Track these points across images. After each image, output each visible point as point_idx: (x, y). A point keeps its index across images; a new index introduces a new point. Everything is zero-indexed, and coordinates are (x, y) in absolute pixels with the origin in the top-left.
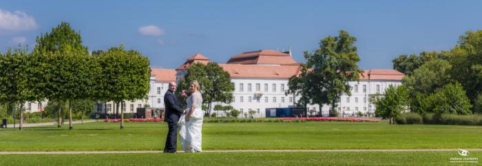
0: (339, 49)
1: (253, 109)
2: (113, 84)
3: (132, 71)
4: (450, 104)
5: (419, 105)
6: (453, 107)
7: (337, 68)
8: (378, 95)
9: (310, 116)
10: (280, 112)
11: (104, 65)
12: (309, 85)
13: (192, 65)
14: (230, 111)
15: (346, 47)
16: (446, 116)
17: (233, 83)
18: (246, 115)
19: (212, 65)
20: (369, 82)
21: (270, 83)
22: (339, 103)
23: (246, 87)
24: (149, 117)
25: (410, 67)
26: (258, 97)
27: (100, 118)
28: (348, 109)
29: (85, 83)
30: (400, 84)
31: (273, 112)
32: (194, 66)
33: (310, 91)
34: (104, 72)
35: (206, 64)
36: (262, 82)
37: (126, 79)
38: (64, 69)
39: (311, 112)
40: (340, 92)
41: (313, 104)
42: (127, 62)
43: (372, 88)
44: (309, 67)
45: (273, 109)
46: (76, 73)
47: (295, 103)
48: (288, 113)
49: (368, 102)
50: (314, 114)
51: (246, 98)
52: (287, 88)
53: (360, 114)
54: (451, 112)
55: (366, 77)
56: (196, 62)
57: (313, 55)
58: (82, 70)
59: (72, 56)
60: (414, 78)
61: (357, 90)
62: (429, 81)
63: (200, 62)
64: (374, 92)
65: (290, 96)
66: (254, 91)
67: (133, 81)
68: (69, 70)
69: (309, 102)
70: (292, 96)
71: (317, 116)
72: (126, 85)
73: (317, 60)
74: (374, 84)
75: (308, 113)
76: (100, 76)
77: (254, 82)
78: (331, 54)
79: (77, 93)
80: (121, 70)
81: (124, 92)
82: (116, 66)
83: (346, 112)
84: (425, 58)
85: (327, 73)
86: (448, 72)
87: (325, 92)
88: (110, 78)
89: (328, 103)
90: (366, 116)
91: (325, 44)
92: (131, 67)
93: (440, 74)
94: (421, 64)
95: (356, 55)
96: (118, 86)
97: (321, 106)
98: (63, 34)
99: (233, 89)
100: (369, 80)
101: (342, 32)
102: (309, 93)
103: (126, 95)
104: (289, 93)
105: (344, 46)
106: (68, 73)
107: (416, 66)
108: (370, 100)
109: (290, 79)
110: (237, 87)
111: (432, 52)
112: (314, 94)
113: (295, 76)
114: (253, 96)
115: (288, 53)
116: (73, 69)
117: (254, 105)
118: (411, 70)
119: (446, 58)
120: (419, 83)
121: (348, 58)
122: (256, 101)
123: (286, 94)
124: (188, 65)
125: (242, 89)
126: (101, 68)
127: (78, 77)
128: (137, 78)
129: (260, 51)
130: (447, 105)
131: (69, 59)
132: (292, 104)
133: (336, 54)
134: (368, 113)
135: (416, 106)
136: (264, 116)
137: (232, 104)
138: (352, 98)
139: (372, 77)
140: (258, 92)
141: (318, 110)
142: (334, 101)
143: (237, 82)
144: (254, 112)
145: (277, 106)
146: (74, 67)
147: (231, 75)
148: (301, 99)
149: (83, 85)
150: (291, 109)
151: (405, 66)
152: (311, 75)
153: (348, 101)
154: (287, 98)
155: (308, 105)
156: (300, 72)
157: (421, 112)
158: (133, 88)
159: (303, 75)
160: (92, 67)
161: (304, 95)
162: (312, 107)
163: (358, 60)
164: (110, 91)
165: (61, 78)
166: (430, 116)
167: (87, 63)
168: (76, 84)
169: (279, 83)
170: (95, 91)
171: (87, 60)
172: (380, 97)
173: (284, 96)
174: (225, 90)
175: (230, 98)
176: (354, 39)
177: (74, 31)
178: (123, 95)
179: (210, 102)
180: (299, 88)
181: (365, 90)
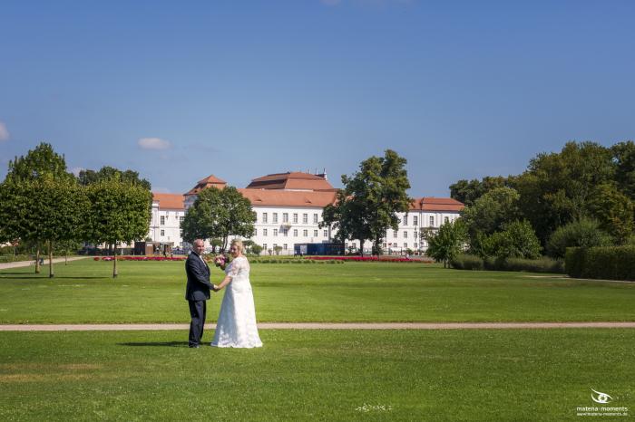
0: (385, 173)
1: (278, 245)
2: (105, 222)
3: (128, 207)
4: (517, 246)
5: (479, 247)
6: (520, 250)
7: (382, 196)
8: (431, 228)
9: (349, 254)
10: (312, 249)
11: (93, 199)
12: (349, 216)
13: (204, 189)
14: (250, 247)
15: (394, 170)
16: (512, 260)
17: (255, 213)
18: (270, 251)
19: (230, 191)
20: (421, 212)
21: (300, 212)
22: (384, 239)
23: (270, 217)
24: (149, 254)
25: (471, 196)
26: (285, 230)
27: (89, 254)
28: (396, 245)
29: (70, 221)
30: (458, 216)
31: (304, 249)
32: (207, 191)
33: (349, 223)
34: (94, 208)
35: (222, 189)
36: (291, 212)
37: (120, 217)
38: (44, 204)
39: (351, 248)
40: (385, 225)
41: (352, 240)
42: (123, 196)
43: (425, 219)
44: (348, 194)
45: (304, 244)
46: (57, 209)
47: (330, 238)
48: (322, 249)
49: (418, 239)
50: (354, 251)
51: (270, 231)
52: (321, 219)
53: (410, 252)
54: (517, 255)
55: (418, 207)
56: (209, 186)
57: (352, 179)
58: (66, 204)
59: (53, 186)
60: (475, 210)
61: (406, 223)
62: (494, 214)
63: (215, 185)
64: (426, 224)
65: (324, 228)
66: (281, 221)
67: (129, 219)
68: (50, 204)
69: (347, 237)
70: (327, 229)
71: (357, 254)
72: (120, 224)
73: (357, 186)
74: (426, 216)
75: (347, 250)
76: (89, 211)
77: (280, 211)
78: (374, 179)
79: (59, 233)
80: (115, 206)
81: (118, 232)
82: (109, 201)
83: (393, 249)
84: (489, 184)
85: (370, 202)
86: (515, 202)
87: (368, 225)
88: (101, 215)
89: (371, 239)
90: (417, 254)
91: (367, 166)
92: (127, 202)
93: (506, 205)
94: (484, 192)
95: (405, 179)
96: (111, 224)
97: (362, 243)
98: (43, 158)
99: (255, 220)
100: (421, 211)
101: (389, 151)
102: (348, 226)
103: (120, 236)
104: (323, 226)
105: (391, 169)
106: (49, 208)
107: (478, 195)
108: (422, 236)
109: (325, 208)
110: (260, 217)
111: (497, 176)
112: (353, 227)
113: (331, 205)
114: (279, 229)
115: (323, 176)
116: (55, 204)
117: (281, 240)
118: (473, 199)
119: (514, 186)
120: (481, 215)
121: (394, 185)
122: (282, 234)
123: (320, 227)
124: (199, 190)
125: (265, 220)
126: (89, 203)
127: (62, 213)
128: (135, 215)
129: (289, 173)
130: (513, 247)
131: (50, 191)
132: (327, 239)
133: (380, 178)
134: (419, 251)
135: (476, 247)
136: (293, 252)
137: (254, 239)
138: (400, 233)
139: (425, 206)
140: (285, 224)
141: (358, 246)
142: (379, 236)
143: (259, 211)
144: (280, 248)
145: (308, 240)
146: (56, 201)
147: (252, 203)
148: (338, 233)
149: (67, 223)
150: (325, 245)
151: (465, 193)
152: (350, 203)
153: (395, 236)
154: (321, 232)
155: (346, 241)
156: (337, 201)
157: (482, 255)
158: (129, 228)
159: (340, 203)
160: (78, 201)
161: (342, 227)
162: (352, 244)
163: (408, 187)
164: (100, 230)
165: (40, 214)
166: (492, 259)
167: (72, 195)
168: (59, 222)
169: (311, 212)
170: (82, 231)
171: (73, 192)
172: (434, 232)
173: (318, 229)
174: (244, 221)
175: (251, 231)
176: (403, 161)
177: (56, 154)
178: (117, 235)
179: (226, 236)
180: (336, 219)
181: (416, 223)
